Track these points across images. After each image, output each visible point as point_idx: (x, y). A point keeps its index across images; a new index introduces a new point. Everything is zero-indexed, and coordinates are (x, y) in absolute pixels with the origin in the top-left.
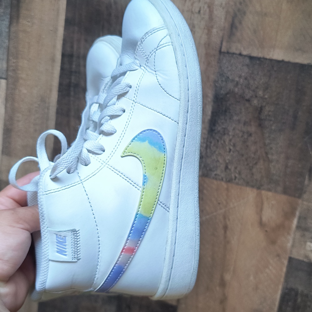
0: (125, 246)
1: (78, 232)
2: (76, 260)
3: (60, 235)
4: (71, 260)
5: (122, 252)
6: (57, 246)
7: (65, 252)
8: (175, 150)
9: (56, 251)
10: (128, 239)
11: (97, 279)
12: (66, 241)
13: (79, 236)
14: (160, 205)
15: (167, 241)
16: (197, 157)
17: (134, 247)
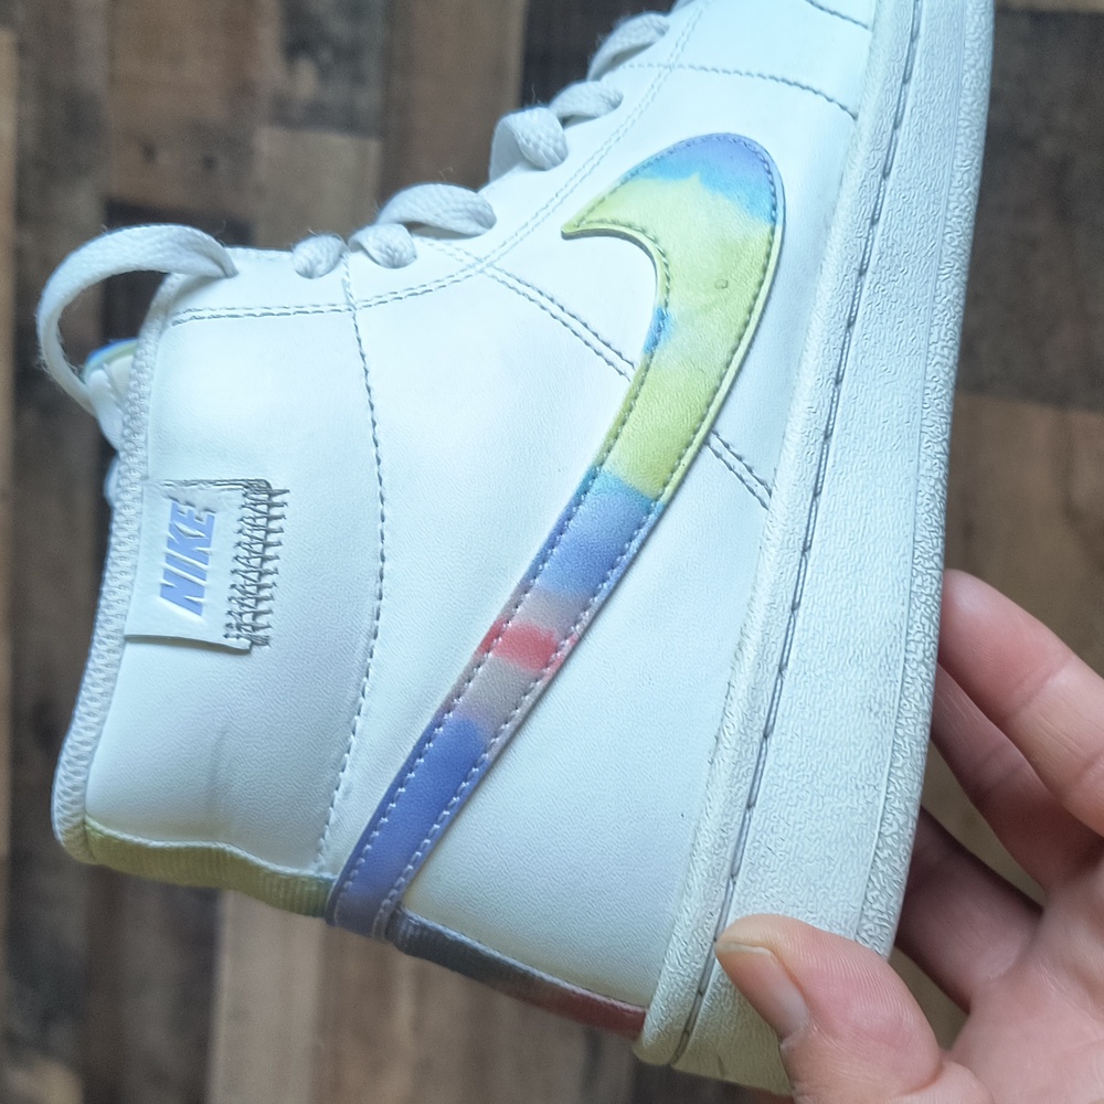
0: (507, 617)
1: (276, 499)
2: (244, 643)
3: (190, 499)
4: (217, 638)
5: (486, 646)
6: (170, 559)
7: (200, 590)
8: (828, 227)
9: (159, 589)
10: (524, 588)
11: (346, 793)
12: (210, 536)
13: (281, 521)
14: (718, 455)
15: (740, 647)
16: (947, 293)
17: (551, 634)
